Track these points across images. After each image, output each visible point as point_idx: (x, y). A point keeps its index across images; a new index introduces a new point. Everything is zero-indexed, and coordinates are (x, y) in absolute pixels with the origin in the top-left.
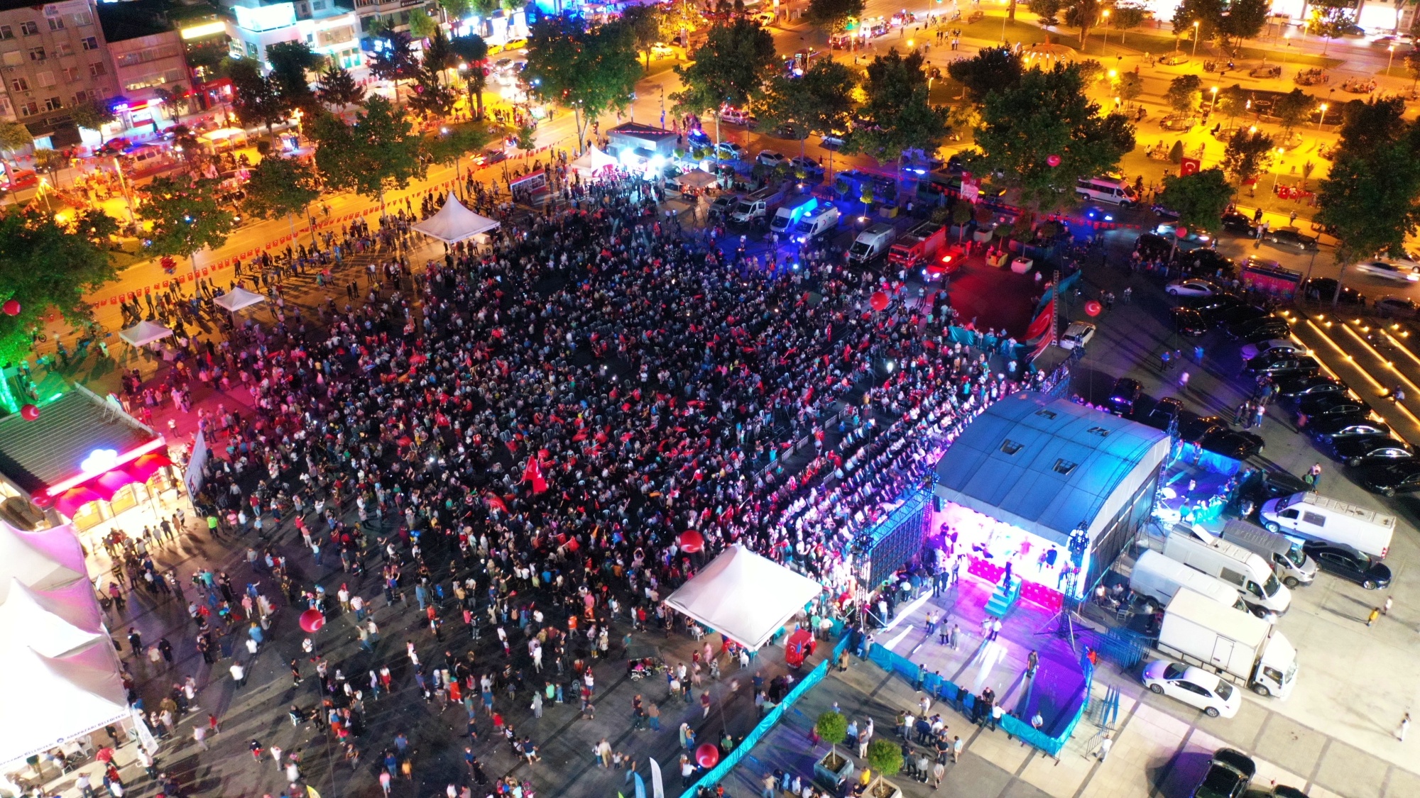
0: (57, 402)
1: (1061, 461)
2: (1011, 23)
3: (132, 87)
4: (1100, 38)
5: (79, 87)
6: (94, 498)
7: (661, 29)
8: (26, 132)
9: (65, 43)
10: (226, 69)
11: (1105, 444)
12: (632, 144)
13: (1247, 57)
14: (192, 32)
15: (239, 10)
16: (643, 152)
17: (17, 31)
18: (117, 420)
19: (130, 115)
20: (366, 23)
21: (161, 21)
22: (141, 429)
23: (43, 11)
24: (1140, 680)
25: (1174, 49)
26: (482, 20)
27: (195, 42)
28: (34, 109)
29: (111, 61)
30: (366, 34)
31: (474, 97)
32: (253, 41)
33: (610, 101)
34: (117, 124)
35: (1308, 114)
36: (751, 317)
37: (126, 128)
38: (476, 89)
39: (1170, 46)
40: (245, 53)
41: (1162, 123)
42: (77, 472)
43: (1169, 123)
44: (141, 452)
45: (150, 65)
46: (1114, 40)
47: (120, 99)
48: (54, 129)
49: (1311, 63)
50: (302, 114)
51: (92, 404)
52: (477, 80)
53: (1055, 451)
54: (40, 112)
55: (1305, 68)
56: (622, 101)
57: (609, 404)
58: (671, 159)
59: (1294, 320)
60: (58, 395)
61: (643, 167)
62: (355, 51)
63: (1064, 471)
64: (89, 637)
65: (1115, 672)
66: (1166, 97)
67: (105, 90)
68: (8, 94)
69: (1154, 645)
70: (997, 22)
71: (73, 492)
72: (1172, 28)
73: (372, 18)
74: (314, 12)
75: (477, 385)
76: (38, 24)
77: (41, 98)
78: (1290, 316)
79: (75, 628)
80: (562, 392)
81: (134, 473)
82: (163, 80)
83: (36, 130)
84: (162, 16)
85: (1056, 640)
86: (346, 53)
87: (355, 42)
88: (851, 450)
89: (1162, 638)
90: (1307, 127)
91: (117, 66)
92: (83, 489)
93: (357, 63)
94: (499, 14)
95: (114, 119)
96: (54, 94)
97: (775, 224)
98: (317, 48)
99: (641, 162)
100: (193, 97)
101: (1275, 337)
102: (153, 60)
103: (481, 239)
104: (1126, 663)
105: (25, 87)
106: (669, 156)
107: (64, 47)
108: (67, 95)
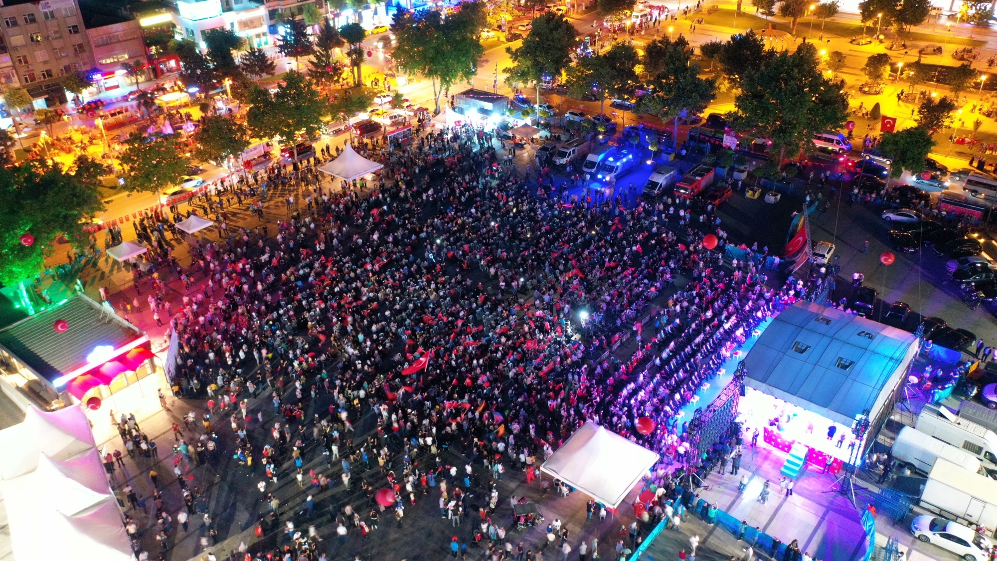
0: (64, 306)
1: (842, 359)
2: (739, 14)
3: (104, 62)
4: (807, 25)
5: (66, 62)
6: (96, 384)
7: (488, 19)
8: (29, 96)
9: (56, 29)
10: (173, 48)
11: (873, 345)
12: (475, 105)
13: (915, 39)
14: (149, 21)
15: (181, 5)
16: (484, 111)
17: (21, 21)
18: (110, 321)
19: (102, 82)
20: (272, 14)
21: (125, 13)
22: (129, 328)
23: (40, 6)
24: (909, 531)
25: (862, 34)
26: (356, 11)
27: (150, 28)
28: (33, 78)
29: (89, 42)
30: (273, 22)
31: (355, 68)
32: (190, 28)
33: (460, 74)
34: (93, 89)
35: (972, 82)
36: (576, 239)
37: (100, 92)
38: (356, 63)
39: (858, 31)
40: (185, 36)
41: (861, 89)
42: (83, 363)
43: (866, 89)
44: (131, 347)
45: (118, 45)
46: (817, 27)
47: (95, 70)
48: (47, 93)
49: (964, 44)
50: (231, 82)
51: (91, 308)
52: (357, 56)
53: (835, 351)
54: (37, 81)
55: (961, 47)
56: (468, 74)
57: (477, 308)
58: (505, 117)
59: (982, 241)
60: (65, 301)
61: (484, 122)
62: (264, 34)
63: (845, 367)
64: (102, 497)
65: (888, 523)
66: (864, 69)
67: (85, 64)
68: (14, 67)
69: (917, 502)
70: (729, 13)
71: (81, 379)
72: (860, 18)
73: (276, 10)
74: (234, 6)
75: (377, 292)
76: (36, 17)
77: (38, 70)
78: (979, 238)
79: (89, 491)
80: (441, 297)
81: (127, 363)
82: (126, 56)
83: (35, 94)
84: (126, 9)
85: (840, 497)
86: (258, 36)
87: (265, 28)
88: (664, 344)
89: (924, 497)
90: (971, 92)
91: (93, 46)
92: (89, 376)
93: (266, 43)
94: (367, 7)
95: (91, 85)
96: (47, 67)
97: (586, 166)
98: (239, 33)
99: (484, 119)
100: (148, 69)
101: (971, 254)
102: (120, 42)
103: (369, 177)
104: (898, 518)
105: (26, 62)
106: (503, 114)
107: (55, 32)
108: (56, 68)
